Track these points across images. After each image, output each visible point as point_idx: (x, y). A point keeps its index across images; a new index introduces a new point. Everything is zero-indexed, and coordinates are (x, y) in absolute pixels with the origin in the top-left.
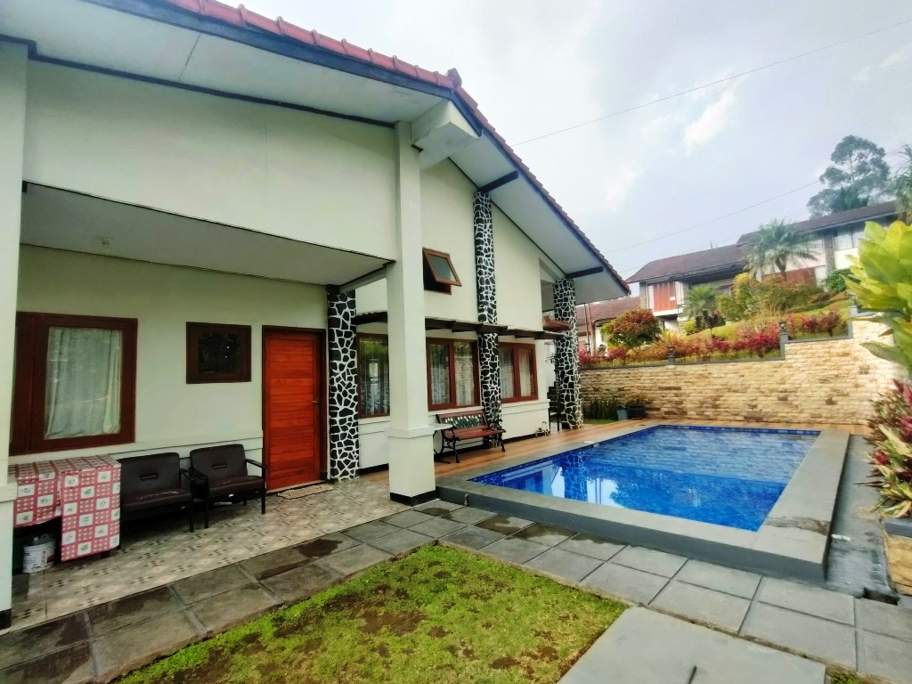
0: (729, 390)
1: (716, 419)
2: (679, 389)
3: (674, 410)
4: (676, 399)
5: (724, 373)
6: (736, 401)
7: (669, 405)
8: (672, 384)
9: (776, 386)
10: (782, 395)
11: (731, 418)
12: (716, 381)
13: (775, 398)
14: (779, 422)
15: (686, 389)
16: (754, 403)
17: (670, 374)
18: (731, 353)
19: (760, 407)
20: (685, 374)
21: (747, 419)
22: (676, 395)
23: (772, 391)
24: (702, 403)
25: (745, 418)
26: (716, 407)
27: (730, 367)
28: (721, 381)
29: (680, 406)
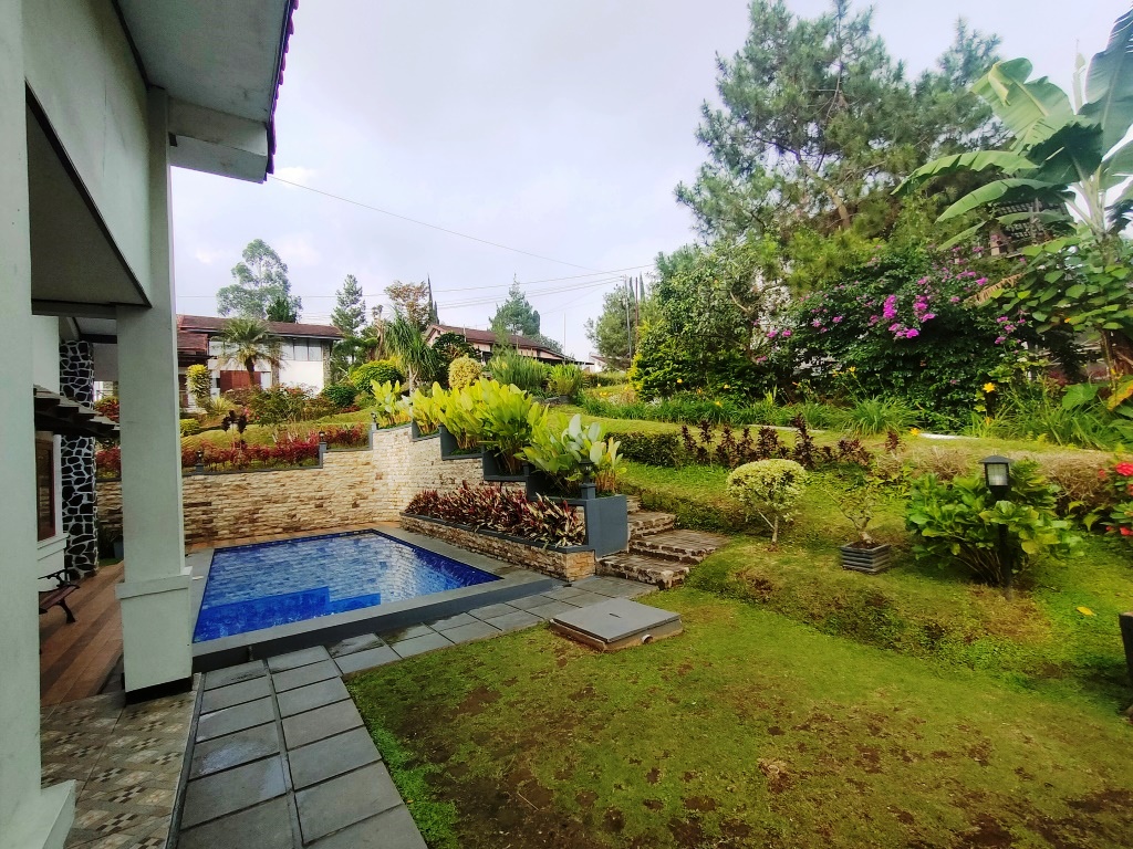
0: (269, 502)
1: (253, 535)
2: (209, 504)
3: (200, 531)
4: (204, 517)
5: (264, 482)
6: (275, 512)
7: (194, 526)
8: (200, 498)
9: (313, 494)
10: (318, 502)
11: (269, 531)
12: (256, 492)
13: (313, 506)
14: (315, 528)
15: (217, 504)
16: (293, 513)
17: (197, 486)
18: (271, 460)
19: (298, 516)
20: (219, 485)
21: (286, 530)
22: (205, 513)
23: (310, 499)
24: (237, 519)
25: (284, 529)
26: (253, 521)
27: (271, 476)
28: (261, 491)
29: (209, 526)
